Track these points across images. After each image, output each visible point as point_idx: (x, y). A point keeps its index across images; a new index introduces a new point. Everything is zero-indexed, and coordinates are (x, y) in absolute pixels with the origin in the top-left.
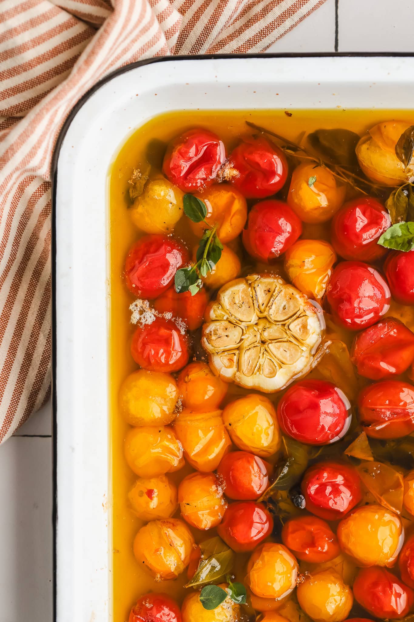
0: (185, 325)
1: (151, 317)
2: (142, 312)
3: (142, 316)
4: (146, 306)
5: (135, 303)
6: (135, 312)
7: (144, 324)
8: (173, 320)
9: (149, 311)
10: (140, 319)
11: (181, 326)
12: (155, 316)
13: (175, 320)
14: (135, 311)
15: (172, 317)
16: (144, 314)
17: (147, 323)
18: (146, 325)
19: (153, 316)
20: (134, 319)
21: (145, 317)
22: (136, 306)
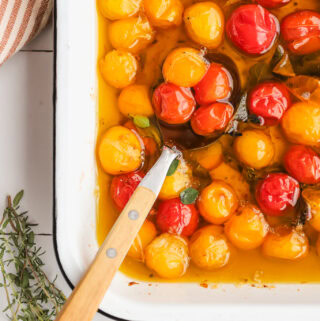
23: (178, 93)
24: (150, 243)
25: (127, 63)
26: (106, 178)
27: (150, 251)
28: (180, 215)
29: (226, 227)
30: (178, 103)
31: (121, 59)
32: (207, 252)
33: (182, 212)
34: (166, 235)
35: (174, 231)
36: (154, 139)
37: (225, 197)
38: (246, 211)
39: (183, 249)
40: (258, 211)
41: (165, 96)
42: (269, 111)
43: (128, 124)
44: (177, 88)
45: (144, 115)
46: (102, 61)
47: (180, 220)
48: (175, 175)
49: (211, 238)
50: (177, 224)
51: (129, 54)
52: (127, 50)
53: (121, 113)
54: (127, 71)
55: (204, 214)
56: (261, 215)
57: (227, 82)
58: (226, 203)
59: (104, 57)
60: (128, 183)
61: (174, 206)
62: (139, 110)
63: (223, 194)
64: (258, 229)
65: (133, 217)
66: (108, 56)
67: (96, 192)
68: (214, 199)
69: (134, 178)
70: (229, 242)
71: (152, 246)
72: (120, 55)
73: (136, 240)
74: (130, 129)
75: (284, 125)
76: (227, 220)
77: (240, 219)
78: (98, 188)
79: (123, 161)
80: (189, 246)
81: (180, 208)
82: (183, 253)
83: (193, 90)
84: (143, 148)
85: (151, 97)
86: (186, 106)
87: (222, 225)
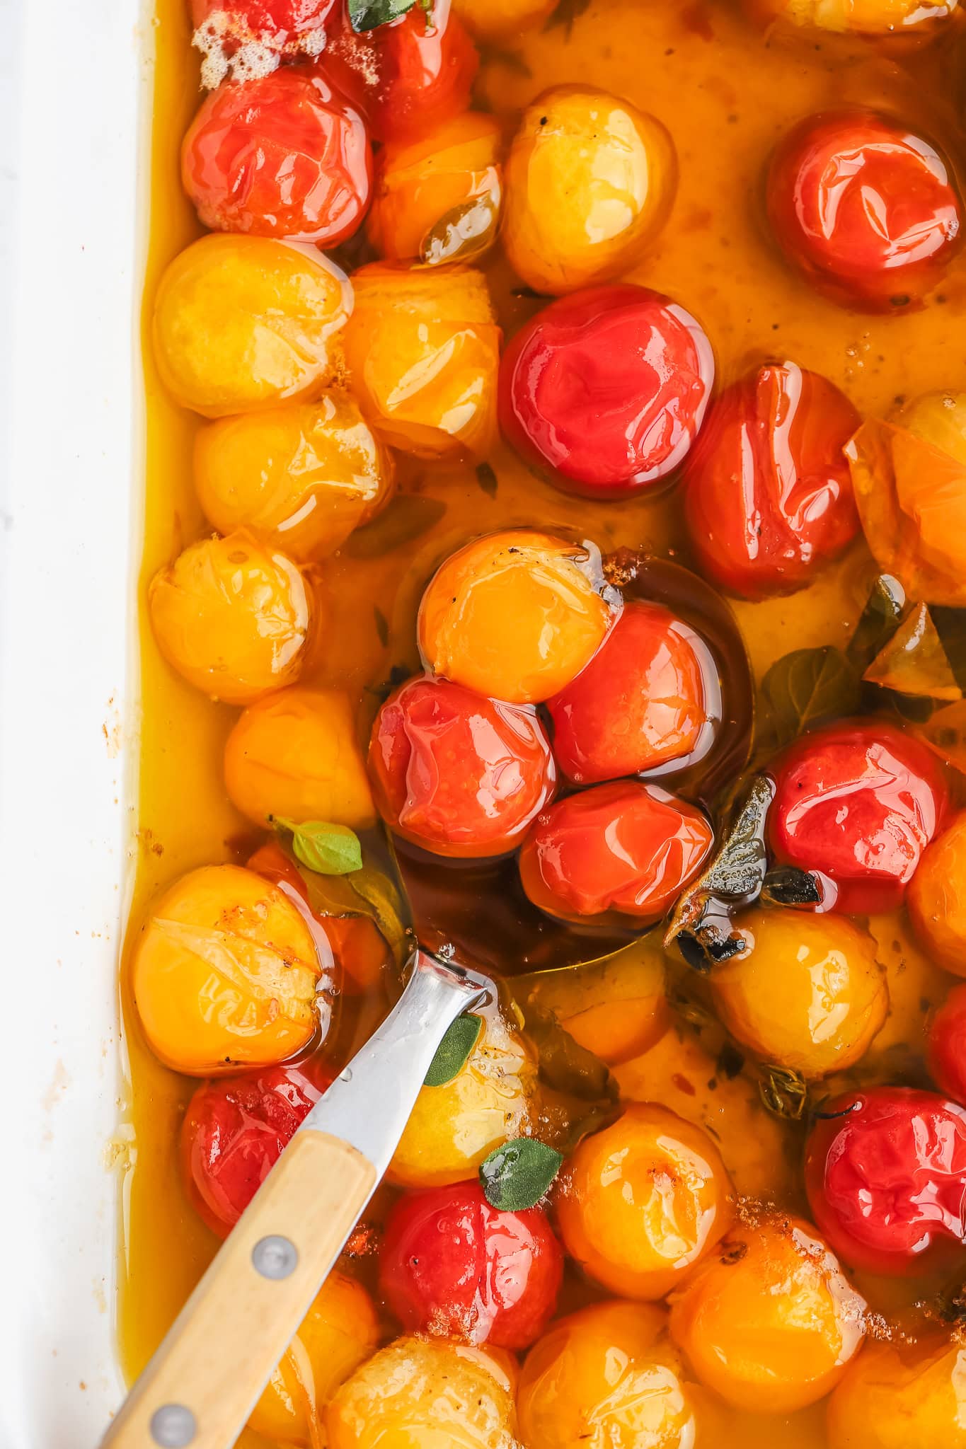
0: (372, 54)
1: (261, 58)
2: (230, 48)
3: (234, 61)
4: (241, 28)
5: (205, 26)
6: (212, 50)
7: (242, 82)
8: (331, 48)
9: (254, 43)
10: (230, 69)
11: (360, 61)
12: (273, 51)
13: (338, 48)
14: (210, 47)
15: (328, 44)
16: (240, 51)
17: (251, 76)
18: (249, 84)
19: (267, 54)
20: (211, 75)
21: (245, 60)
22: (211, 31)
23: (479, 725)
24: (348, 1376)
25: (264, 595)
26: (165, 1088)
27: (346, 1414)
28: (481, 1255)
29: (676, 1314)
30: (478, 767)
31: (237, 576)
32: (595, 1420)
33: (491, 1244)
34: (419, 1342)
35: (455, 1329)
36: (376, 924)
37: (676, 1180)
38: (763, 1244)
39: (490, 1408)
40: (816, 1246)
41: (424, 736)
42: (859, 850)
43: (266, 857)
44: (479, 701)
45: (335, 821)
46: (160, 581)
47: (480, 1281)
48: (463, 1082)
49: (614, 1358)
50: (465, 1296)
51: (280, 560)
52: (267, 540)
53: (235, 810)
54: (266, 628)
55: (581, 1254)
56: (830, 1262)
57: (695, 687)
58: (681, 1206)
59: (170, 567)
60: (259, 1113)
61: (455, 1215)
62: (313, 798)
63: (665, 1168)
64: (815, 1324)
65: (272, 1264)
66: (185, 563)
67: (119, 1149)
68: (627, 1192)
69: (283, 1089)
70: (690, 1375)
71: (356, 1389)
72: (239, 558)
73: (287, 1364)
74: (271, 878)
75: (926, 907)
76: (684, 1281)
77: (739, 1277)
78: (129, 1133)
79: (236, 1019)
80: (518, 1394)
81: (478, 1224)
82: (492, 1424)
83: (548, 714)
84: (328, 962)
85: (363, 739)
86: (512, 780)
87: (661, 1305)
